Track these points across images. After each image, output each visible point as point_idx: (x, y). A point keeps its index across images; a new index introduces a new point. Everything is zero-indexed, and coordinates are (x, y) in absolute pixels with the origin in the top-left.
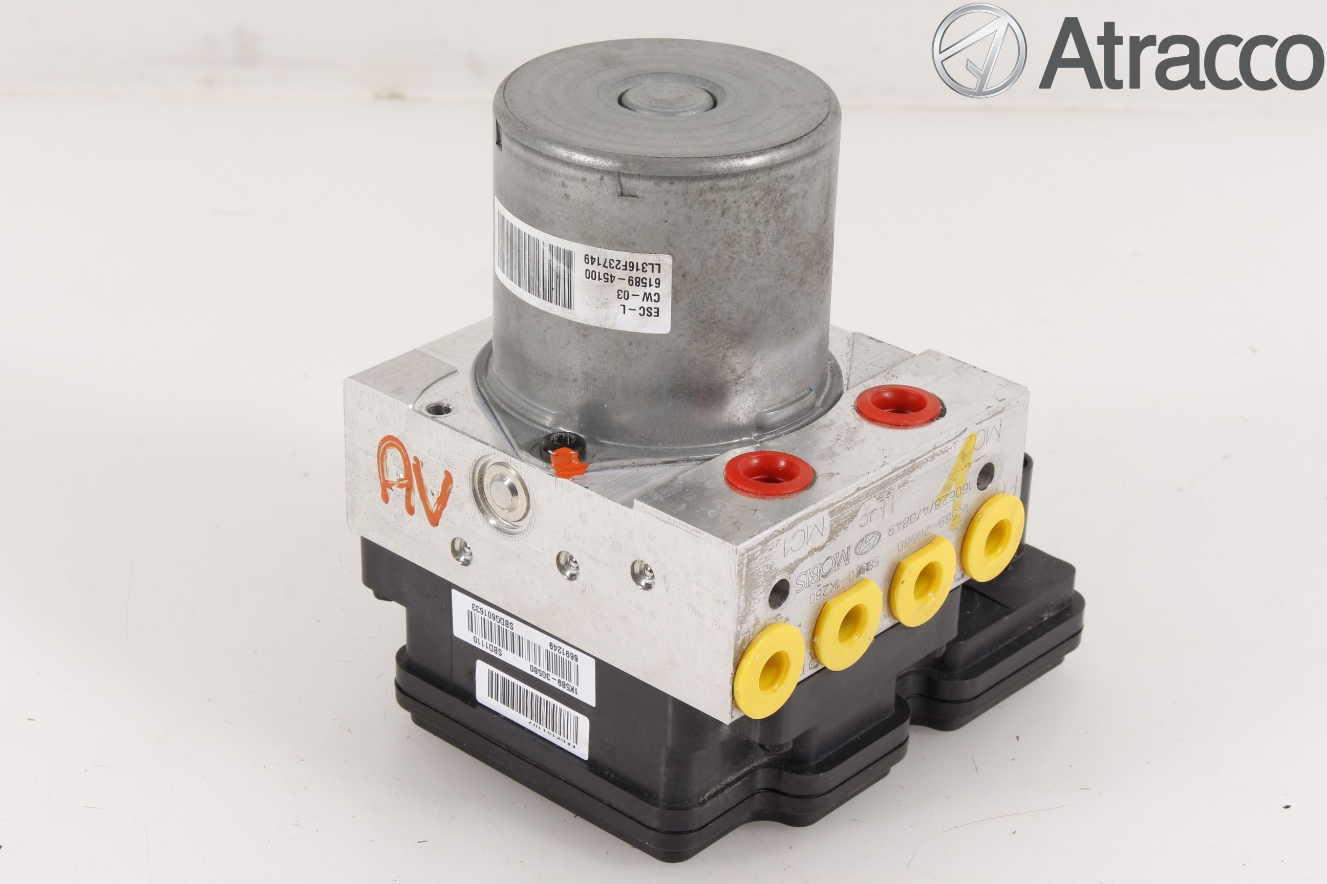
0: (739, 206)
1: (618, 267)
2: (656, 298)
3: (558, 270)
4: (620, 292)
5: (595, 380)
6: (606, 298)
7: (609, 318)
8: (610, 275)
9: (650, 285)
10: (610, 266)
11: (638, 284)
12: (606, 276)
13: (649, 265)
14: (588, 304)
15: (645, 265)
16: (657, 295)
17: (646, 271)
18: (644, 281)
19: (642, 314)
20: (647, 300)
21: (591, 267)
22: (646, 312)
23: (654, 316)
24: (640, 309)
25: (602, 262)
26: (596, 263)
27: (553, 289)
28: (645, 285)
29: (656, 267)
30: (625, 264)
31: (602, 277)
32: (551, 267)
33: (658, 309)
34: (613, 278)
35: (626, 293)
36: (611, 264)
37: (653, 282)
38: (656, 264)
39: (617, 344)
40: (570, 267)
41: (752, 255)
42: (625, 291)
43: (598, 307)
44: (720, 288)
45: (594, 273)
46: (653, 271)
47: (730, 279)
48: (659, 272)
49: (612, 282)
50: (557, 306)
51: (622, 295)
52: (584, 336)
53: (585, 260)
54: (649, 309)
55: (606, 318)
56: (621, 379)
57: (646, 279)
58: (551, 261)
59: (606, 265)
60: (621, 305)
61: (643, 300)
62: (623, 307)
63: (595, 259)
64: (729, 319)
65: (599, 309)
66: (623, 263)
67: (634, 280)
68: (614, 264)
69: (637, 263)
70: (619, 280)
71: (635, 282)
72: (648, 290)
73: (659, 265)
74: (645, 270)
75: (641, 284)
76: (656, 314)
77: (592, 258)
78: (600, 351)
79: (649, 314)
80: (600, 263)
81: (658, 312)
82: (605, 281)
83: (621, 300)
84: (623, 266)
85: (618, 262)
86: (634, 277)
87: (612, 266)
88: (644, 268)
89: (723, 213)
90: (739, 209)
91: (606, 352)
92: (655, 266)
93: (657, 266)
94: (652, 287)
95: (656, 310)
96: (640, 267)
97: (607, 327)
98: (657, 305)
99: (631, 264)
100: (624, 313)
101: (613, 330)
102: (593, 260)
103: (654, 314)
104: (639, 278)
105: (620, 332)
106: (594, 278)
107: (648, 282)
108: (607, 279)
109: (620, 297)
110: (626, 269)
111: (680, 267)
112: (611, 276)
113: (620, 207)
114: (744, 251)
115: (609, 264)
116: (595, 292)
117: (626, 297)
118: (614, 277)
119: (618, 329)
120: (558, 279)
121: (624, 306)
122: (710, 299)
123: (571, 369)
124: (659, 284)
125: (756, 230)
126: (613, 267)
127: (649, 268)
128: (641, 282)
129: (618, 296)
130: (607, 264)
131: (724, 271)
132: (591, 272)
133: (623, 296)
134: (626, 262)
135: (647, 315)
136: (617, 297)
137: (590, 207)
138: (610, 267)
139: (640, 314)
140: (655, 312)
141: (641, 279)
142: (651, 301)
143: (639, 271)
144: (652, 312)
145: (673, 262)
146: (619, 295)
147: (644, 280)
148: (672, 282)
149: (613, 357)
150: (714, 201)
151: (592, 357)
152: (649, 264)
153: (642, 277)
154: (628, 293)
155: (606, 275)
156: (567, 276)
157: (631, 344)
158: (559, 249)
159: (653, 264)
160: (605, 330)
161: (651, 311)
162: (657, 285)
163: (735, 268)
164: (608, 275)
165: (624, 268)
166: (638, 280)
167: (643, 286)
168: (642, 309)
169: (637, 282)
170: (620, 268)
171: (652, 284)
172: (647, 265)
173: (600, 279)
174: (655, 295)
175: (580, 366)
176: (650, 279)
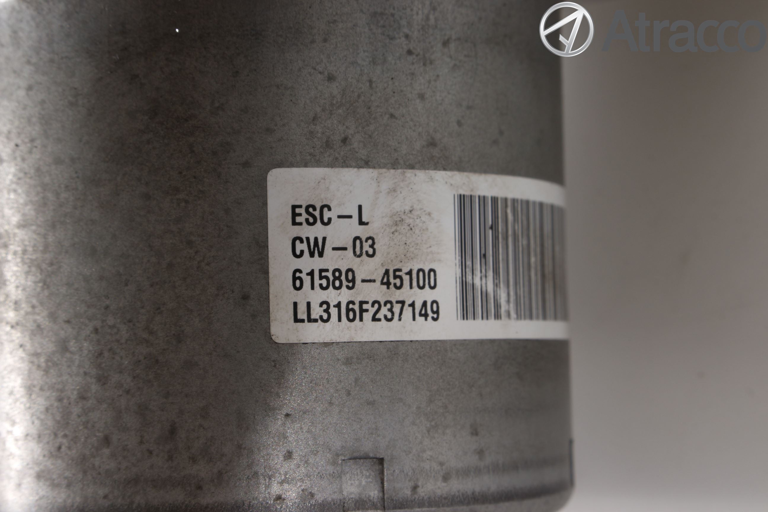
0: (141, 442)
1: (376, 306)
2: (299, 247)
3: (483, 271)
4: (371, 251)
5: (410, 52)
6: (396, 234)
7: (389, 193)
8: (392, 286)
9: (311, 274)
10: (392, 306)
11: (337, 274)
12: (398, 282)
13: (318, 317)
14: (429, 214)
15: (325, 316)
16: (298, 253)
17: (321, 305)
18: (324, 282)
19: (326, 209)
20: (316, 239)
21: (428, 295)
22: (317, 213)
23: (300, 206)
24: (330, 220)
25: (408, 312)
26: (418, 306)
27: (491, 228)
28: (324, 274)
29: (302, 314)
30: (365, 314)
31: (406, 278)
32: (496, 272)
33: (294, 223)
34: (385, 280)
35: (358, 253)
36: (391, 310)
37: (307, 280)
38: (302, 321)
39: (370, 137)
40: (464, 285)
41: (109, 331)
42: (360, 256)
43: (411, 211)
44: (171, 266)
45: (421, 284)
46: (309, 304)
47: (152, 286)
48: (295, 304)
49: (387, 272)
50: (482, 194)
51: (366, 247)
52: (432, 144)
53: (438, 307)
54: (311, 220)
55: (395, 191)
56: (359, 62)
57: (321, 285)
58: (496, 285)
59: (400, 305)
60: (367, 224)
61: (324, 239)
62: (364, 219)
63: (421, 315)
64: (147, 197)
65: (408, 208)
66: (367, 316)
67: (345, 283)
68: (384, 311)
69: (340, 320)
70: (372, 278)
71: (343, 278)
72: (317, 264)
73: (297, 320)
74: (325, 306)
75: (330, 275)
76: (298, 211)
77: (426, 316)
78: (403, 116)
79: (311, 210)
80: (411, 308)
81: (295, 215)
82: (400, 270)
83: (368, 235)
84: (367, 311)
85: (377, 317)
86: (344, 288)
87: (389, 306)
88: (327, 311)
89: (173, 431)
90: (142, 437)
91: (392, 116)
92: (305, 317)
93: (300, 316)
94: (309, 271)
95: (298, 219)
96: (334, 311)
97: (392, 171)
98: (297, 231)
99: (351, 316)
100: (360, 207)
101: (380, 167)
102: (423, 312)
103: (302, 211)
104: (335, 288)
105: (366, 164)
106: (421, 274)
107: (317, 282)
108: (395, 277)
109: (370, 242)
110: (362, 303)
111: (254, 316)
112: (388, 284)
113: (378, 436)
114: (126, 342)
115: (394, 310)
116: (417, 244)
117: (358, 242)
118: (382, 283)
119: (371, 170)
120: (483, 252)
121: (361, 223)
122: (190, 243)
123: (455, 65)
124: (295, 279)
125: (105, 384)
126: (385, 304)
127: (317, 312)
128: (331, 278)
129: (374, 243)
130: (397, 308)
131: (164, 304)
132: (427, 286)
133: (364, 243)
134: (361, 319)
135: (315, 209)
136: (376, 241)
137: (433, 423)
138: (391, 302)
139: (329, 209)
140: (300, 215)
141: (331, 287)
142: (308, 239)
143: (336, 303)
144: (305, 216)
145: (269, 329)
146: (372, 246)
147: (325, 285)
148: (268, 284)
149: (378, 106)
150: (193, 460)
151: (418, 101)
152: (316, 321)
153: (328, 290)
154: (354, 252)
155: (398, 284)
156: (469, 263)
157: (345, 140)
158: (485, 315)
159: (310, 320)
160: (394, 165)
161: (307, 216)
162: (298, 275)
163: (143, 307)
164: (395, 285)
165: (365, 306)
166: (337, 283)
167: (327, 270)
168: (326, 220)
169: (339, 278)
170: (373, 306)
171: (309, 277)
172: (321, 317)
173: (410, 273)
174: (302, 252)
175: (438, 76)
176: (313, 288)
